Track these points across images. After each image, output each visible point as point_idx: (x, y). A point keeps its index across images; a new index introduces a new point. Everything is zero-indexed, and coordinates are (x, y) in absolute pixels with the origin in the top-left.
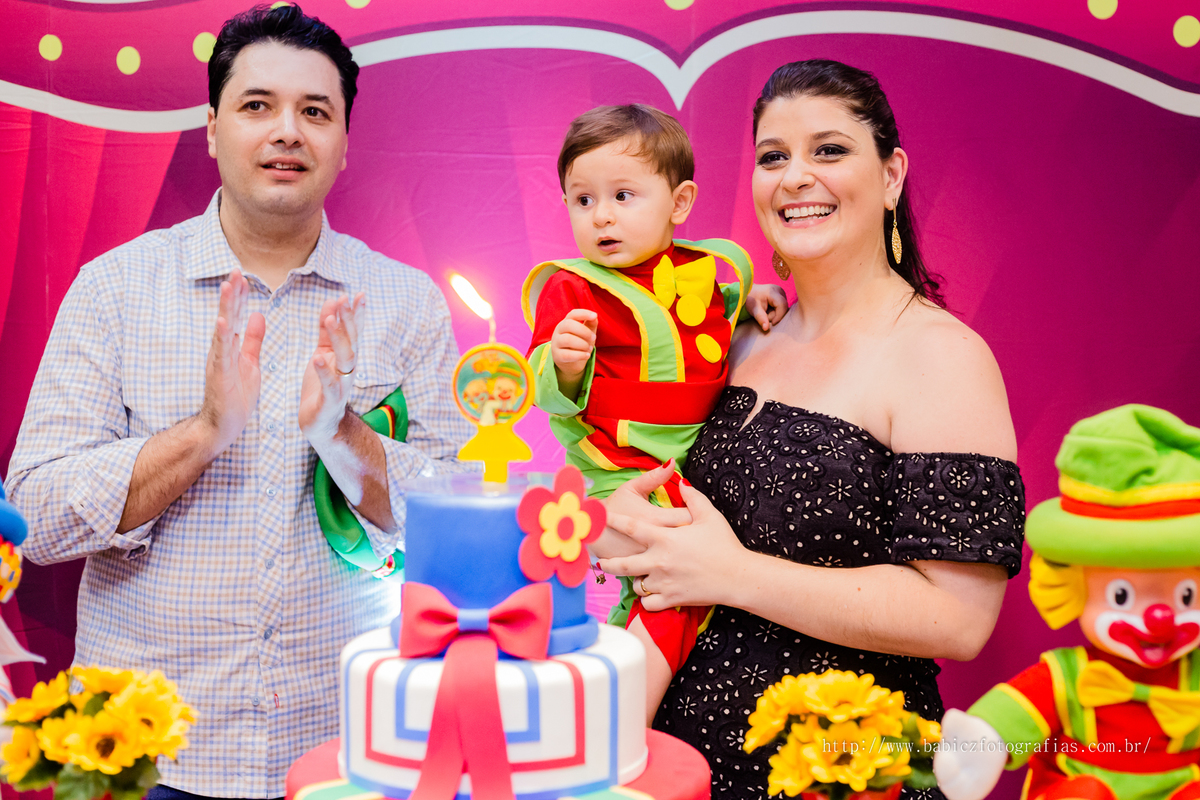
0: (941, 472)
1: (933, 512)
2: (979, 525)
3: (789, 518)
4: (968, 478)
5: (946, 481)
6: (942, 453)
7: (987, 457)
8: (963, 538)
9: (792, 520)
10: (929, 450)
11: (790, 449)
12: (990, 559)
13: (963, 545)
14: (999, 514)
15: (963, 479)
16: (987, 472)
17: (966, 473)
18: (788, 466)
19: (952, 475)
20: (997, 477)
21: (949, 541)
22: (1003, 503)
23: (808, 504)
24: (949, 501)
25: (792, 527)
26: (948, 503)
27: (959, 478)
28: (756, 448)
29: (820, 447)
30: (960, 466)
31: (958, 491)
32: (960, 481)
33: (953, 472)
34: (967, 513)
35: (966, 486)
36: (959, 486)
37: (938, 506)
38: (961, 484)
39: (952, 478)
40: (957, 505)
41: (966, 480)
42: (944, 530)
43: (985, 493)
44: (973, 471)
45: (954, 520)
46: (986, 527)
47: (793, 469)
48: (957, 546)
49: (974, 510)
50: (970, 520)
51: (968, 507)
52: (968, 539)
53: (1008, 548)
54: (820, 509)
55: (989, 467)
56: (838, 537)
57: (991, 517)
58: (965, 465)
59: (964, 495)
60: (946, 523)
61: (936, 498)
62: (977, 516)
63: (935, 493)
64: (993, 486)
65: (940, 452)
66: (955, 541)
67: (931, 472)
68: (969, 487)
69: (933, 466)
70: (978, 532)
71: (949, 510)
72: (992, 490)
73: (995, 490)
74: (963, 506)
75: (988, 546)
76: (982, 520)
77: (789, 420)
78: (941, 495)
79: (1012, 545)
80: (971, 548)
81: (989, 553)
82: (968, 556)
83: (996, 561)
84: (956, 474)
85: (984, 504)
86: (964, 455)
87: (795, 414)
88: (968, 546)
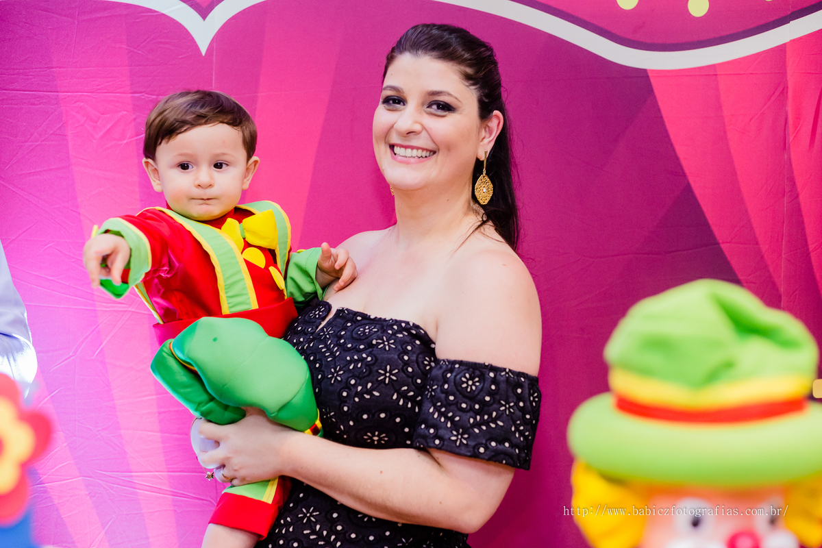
0: (456, 376)
1: (443, 410)
2: (478, 425)
3: (344, 401)
4: (477, 384)
5: (458, 384)
6: (462, 361)
7: (499, 368)
8: (462, 434)
9: (346, 402)
10: (452, 358)
11: (352, 346)
12: (482, 456)
13: (461, 441)
14: (498, 418)
15: (474, 384)
16: (494, 381)
17: (477, 379)
18: (348, 358)
19: (464, 379)
20: (503, 386)
21: (451, 435)
22: (503, 408)
23: (359, 388)
24: (457, 403)
25: (346, 409)
26: (456, 404)
27: (470, 383)
28: (326, 346)
29: (374, 342)
30: (474, 373)
31: (467, 394)
32: (471, 386)
33: (465, 377)
34: (471, 414)
35: (474, 391)
36: (469, 390)
37: (448, 404)
38: (471, 388)
39: (464, 382)
40: (464, 406)
41: (476, 386)
42: (449, 425)
43: (487, 399)
44: (483, 378)
45: (457, 419)
46: (484, 428)
47: (352, 361)
48: (456, 440)
49: (477, 412)
50: (471, 420)
51: (472, 409)
53: (500, 447)
54: (369, 392)
55: (498, 377)
56: (383, 415)
57: (490, 420)
58: (477, 372)
59: (472, 398)
60: (451, 419)
61: (447, 397)
62: (478, 418)
63: (447, 393)
64: (496, 393)
66: (455, 436)
67: (449, 375)
68: (476, 393)
69: (452, 371)
70: (477, 431)
71: (456, 409)
72: (495, 396)
73: (497, 397)
74: (468, 407)
75: (482, 444)
76: (482, 421)
77: (355, 323)
78: (452, 395)
79: (507, 445)
80: (467, 444)
81: (482, 450)
82: (463, 451)
83: (487, 458)
84: (468, 380)
85: (486, 408)
86: (479, 364)
87: (359, 318)
88: (465, 442)
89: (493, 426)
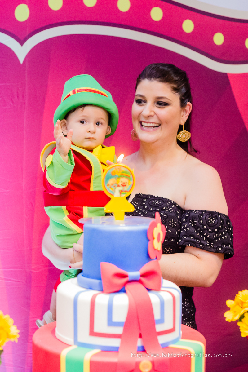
0: (205, 218)
1: (201, 232)
2: (217, 238)
5: (207, 221)
7: (221, 214)
8: (211, 243)
10: (201, 209)
11: (153, 209)
12: (220, 252)
13: (211, 246)
14: (225, 234)
15: (213, 220)
16: (221, 219)
17: (214, 218)
18: (153, 215)
20: (225, 221)
21: (206, 243)
22: (226, 230)
26: (207, 229)
28: (138, 209)
29: (164, 208)
30: (212, 216)
31: (211, 225)
32: (212, 221)
33: (209, 218)
34: (213, 233)
35: (214, 223)
36: (211, 223)
37: (204, 230)
38: (212, 222)
40: (210, 230)
42: (205, 239)
43: (220, 226)
44: (216, 218)
45: (209, 236)
46: (220, 239)
48: (209, 245)
49: (216, 233)
50: (214, 236)
51: (214, 231)
52: (213, 243)
53: (227, 247)
54: (167, 230)
55: (222, 217)
56: (172, 240)
57: (222, 235)
58: (214, 216)
59: (213, 226)
60: (206, 236)
61: (203, 227)
62: (217, 235)
63: (203, 224)
64: (223, 224)
65: (205, 210)
66: (208, 243)
67: (201, 217)
69: (202, 215)
70: (217, 241)
71: (207, 232)
72: (223, 225)
73: (224, 226)
74: (212, 231)
75: (220, 246)
76: (218, 236)
77: (148, 199)
78: (205, 226)
79: (229, 246)
80: (213, 247)
81: (220, 249)
82: (212, 250)
83: (223, 252)
84: (210, 219)
85: (220, 231)
86: (214, 212)
87: (149, 197)
88: (212, 246)
89: (223, 238)
